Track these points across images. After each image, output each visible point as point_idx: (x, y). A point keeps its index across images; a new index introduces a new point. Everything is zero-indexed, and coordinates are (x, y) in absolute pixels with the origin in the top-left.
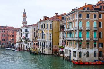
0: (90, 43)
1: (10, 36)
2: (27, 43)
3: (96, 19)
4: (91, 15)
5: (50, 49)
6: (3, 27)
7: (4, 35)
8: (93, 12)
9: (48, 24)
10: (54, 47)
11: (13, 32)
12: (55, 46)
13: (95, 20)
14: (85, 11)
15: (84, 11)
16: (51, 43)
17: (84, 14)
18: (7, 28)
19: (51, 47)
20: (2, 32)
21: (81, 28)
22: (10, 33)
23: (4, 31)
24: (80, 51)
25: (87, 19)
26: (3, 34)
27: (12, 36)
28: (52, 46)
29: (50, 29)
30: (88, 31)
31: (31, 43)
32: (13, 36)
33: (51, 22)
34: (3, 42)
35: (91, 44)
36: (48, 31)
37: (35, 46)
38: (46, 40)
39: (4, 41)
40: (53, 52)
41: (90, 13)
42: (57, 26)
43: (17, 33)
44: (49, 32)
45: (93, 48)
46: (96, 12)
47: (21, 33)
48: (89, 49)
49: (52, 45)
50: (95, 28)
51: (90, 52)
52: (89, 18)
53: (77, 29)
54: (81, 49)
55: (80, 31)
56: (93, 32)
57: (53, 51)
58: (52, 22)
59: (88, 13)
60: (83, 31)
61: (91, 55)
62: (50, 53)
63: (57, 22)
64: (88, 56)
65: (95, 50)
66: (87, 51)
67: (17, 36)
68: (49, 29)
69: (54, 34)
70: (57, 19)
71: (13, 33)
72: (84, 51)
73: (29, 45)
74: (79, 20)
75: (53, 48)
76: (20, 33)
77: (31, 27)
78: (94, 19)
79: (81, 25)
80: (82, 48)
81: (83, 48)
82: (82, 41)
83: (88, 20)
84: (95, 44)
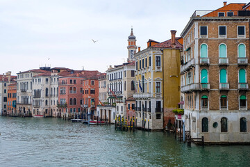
0: (229, 96)
1: (87, 92)
2: (115, 107)
3: (244, 37)
4: (232, 28)
5: (158, 117)
6: (72, 71)
7: (75, 90)
8: (235, 20)
9: (152, 56)
10: (168, 111)
11: (93, 82)
12: (171, 109)
13: (242, 41)
14: (216, 20)
15: (212, 20)
16: (159, 103)
17: (213, 28)
18: (83, 73)
19: (159, 113)
20: (68, 82)
21: (204, 60)
22: (86, 86)
23: (75, 81)
24: (203, 115)
25: (220, 37)
26: (71, 88)
27: (89, 92)
28: (163, 109)
29: (156, 69)
30: (224, 66)
31: (122, 104)
32: (93, 92)
33: (159, 53)
34: (73, 107)
35: (232, 99)
36: (152, 73)
37: (131, 111)
38: (147, 95)
39: (75, 104)
40: (164, 126)
41: (227, 24)
42: (174, 62)
43: (101, 83)
44: (154, 76)
45: (237, 109)
46: (244, 20)
47: (108, 82)
48: (227, 111)
49: (162, 107)
50: (243, 60)
51: (229, 119)
52: (225, 37)
53: (197, 62)
54: (207, 112)
55: (204, 66)
56: (237, 68)
57: (164, 121)
58: (162, 51)
59: (223, 24)
60: (210, 68)
61: (231, 127)
62: (158, 127)
63: (174, 52)
64: (224, 129)
65: (243, 113)
66: (222, 116)
67: (101, 90)
68: (154, 69)
69: (167, 81)
70: (175, 44)
71: (93, 84)
72: (215, 116)
73: (119, 112)
74: (201, 41)
75: (165, 115)
76: (105, 83)
77: (126, 69)
78: (239, 37)
79: (205, 53)
80: (208, 109)
81: (212, 109)
82: (207, 91)
83: (224, 41)
84: (243, 98)
